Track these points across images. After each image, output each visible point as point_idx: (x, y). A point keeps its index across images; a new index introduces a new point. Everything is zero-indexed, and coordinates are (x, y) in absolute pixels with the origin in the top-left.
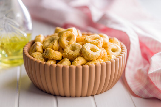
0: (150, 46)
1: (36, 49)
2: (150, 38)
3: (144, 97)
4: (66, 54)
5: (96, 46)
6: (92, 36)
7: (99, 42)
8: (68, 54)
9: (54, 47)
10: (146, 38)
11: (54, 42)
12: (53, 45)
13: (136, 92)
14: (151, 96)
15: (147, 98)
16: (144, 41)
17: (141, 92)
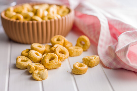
0: (117, 27)
2: (117, 21)
3: (113, 68)
10: (114, 20)
13: (107, 65)
14: (119, 66)
15: (116, 69)
16: (112, 23)
17: (111, 64)
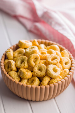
1: (12, 69)
4: (36, 74)
5: (56, 66)
6: (51, 56)
7: (58, 62)
8: (37, 74)
9: (25, 67)
11: (24, 63)
12: (24, 65)
